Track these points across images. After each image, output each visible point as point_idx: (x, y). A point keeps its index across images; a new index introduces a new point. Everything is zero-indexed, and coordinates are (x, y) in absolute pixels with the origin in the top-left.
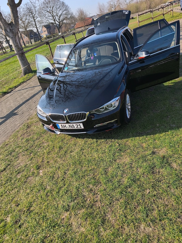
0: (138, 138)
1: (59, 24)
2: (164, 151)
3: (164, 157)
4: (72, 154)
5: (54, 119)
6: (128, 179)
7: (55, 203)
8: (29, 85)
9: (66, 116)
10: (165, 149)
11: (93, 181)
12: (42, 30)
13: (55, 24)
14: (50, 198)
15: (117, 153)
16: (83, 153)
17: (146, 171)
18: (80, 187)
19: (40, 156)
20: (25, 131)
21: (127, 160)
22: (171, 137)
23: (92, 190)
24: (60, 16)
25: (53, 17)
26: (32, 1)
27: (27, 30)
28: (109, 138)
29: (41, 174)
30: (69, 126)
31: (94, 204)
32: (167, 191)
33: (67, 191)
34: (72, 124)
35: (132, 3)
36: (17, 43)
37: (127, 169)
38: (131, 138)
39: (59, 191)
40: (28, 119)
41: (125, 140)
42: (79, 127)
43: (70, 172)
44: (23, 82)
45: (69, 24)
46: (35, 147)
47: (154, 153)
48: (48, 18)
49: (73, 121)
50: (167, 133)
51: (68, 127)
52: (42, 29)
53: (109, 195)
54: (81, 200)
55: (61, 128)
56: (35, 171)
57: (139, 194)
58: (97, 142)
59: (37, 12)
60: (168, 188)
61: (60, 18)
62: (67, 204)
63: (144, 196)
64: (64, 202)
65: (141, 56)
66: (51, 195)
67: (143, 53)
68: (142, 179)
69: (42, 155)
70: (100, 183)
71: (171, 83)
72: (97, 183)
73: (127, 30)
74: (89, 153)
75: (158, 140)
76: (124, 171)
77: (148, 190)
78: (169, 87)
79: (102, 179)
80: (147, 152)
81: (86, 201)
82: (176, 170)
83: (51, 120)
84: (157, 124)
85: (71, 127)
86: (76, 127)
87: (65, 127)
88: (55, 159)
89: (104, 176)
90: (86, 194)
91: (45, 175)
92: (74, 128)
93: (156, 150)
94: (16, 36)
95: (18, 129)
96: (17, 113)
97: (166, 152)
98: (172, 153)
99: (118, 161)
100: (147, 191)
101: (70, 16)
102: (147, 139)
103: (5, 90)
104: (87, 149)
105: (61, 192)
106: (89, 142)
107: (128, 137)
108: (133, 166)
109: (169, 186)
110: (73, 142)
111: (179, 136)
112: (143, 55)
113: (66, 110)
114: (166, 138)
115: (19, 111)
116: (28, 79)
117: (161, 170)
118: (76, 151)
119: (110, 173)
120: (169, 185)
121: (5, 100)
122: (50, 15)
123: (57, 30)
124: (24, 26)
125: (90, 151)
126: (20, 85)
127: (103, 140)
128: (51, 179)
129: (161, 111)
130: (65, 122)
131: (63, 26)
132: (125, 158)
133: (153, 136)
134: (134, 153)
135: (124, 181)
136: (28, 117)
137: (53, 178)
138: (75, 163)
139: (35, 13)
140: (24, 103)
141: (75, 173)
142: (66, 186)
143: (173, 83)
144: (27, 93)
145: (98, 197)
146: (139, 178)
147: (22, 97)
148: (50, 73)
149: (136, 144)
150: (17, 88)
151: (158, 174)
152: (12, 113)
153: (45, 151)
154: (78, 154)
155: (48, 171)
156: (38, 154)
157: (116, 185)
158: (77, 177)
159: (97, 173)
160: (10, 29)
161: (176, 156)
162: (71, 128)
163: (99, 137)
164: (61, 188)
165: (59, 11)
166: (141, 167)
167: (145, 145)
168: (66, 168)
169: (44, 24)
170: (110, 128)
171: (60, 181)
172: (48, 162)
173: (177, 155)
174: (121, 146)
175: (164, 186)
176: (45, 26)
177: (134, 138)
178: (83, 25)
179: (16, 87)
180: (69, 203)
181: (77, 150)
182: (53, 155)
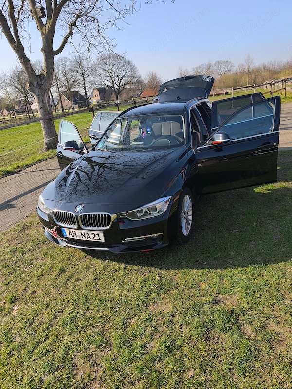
0: (195, 271)
1: (119, 89)
2: (235, 300)
3: (232, 312)
4: (78, 283)
5: (58, 220)
6: (162, 344)
7: (18, 372)
8: (48, 166)
9: (77, 217)
10: (238, 298)
11: (98, 338)
12: (92, 94)
13: (113, 88)
14: (13, 360)
15: (153, 293)
16: (96, 285)
17: (196, 333)
18: (73, 348)
19: (24, 279)
20: (16, 235)
21: (167, 307)
22: (251, 277)
23: (92, 357)
24: (122, 78)
25: (112, 78)
26: (79, 51)
27: (72, 90)
28: (147, 265)
29: (15, 313)
30: (82, 234)
31: (87, 385)
32: (225, 379)
33: (48, 351)
34: (86, 232)
35: (229, 73)
36: (45, 104)
37: (164, 324)
38: (183, 270)
39: (33, 350)
40: (28, 217)
41: (172, 272)
42: (97, 237)
43: (65, 316)
44: (41, 161)
45: (134, 90)
46: (21, 264)
47: (215, 301)
48: (105, 78)
49: (88, 226)
50: (245, 269)
51: (80, 237)
52: (93, 92)
53: (119, 371)
54: (67, 374)
55: (68, 236)
56: (6, 306)
57: (174, 376)
58: (125, 268)
59: (90, 69)
60: (229, 373)
61: (121, 80)
62: (40, 377)
63: (181, 383)
64: (35, 372)
65: (217, 140)
66: (17, 355)
67: (220, 136)
68: (186, 348)
69: (28, 278)
70: (111, 344)
71: (266, 190)
72: (105, 343)
73: (205, 103)
74: (107, 286)
75: (228, 280)
76: (158, 328)
77: (192, 371)
78: (261, 195)
79: (115, 339)
80: (204, 298)
81: (74, 376)
82: (249, 339)
83: (55, 220)
84: (232, 252)
85: (85, 237)
86: (92, 237)
87: (75, 235)
88: (46, 289)
89: (120, 332)
90: (79, 362)
91: (20, 316)
92: (89, 239)
93: (221, 296)
94: (44, 94)
95: (7, 230)
96: (15, 205)
97: (237, 302)
98: (246, 306)
99: (151, 308)
100: (190, 373)
101: (136, 80)
102: (209, 275)
103: (9, 169)
104: (106, 279)
105: (36, 352)
106: (112, 268)
107: (179, 267)
108: (175, 320)
109: (230, 369)
110: (85, 264)
111: (265, 278)
112: (219, 139)
113: (81, 207)
114: (243, 278)
115: (19, 203)
116: (51, 156)
117: (223, 336)
118: (86, 280)
119: (133, 327)
120: (231, 367)
121: (5, 183)
122: (108, 74)
123: (114, 95)
124: (67, 85)
125: (109, 282)
126: (36, 163)
127: (136, 267)
128: (27, 325)
129: (242, 232)
130: (76, 227)
131: (123, 92)
132: (164, 304)
133: (220, 271)
134: (183, 296)
135: (152, 348)
136: (28, 214)
137: (31, 324)
138: (76, 302)
139: (86, 70)
140: (30, 191)
141: (72, 319)
142: (49, 341)
143: (269, 190)
144: (41, 177)
145: (99, 371)
146: (180, 346)
147: (31, 182)
148: (76, 150)
149: (190, 281)
150: (29, 168)
151: (216, 342)
152: (8, 204)
153: (36, 272)
154: (87, 286)
155: (27, 309)
156: (23, 275)
157: (136, 352)
158: (73, 326)
159: (111, 324)
160: (38, 83)
161: (254, 312)
162: (84, 239)
163: (132, 260)
164: (39, 343)
165: (121, 71)
166: (188, 324)
167: (203, 285)
168: (59, 308)
169: (97, 85)
170: (150, 247)
171: (41, 329)
172: (34, 293)
173: (256, 312)
174: (163, 281)
175: (223, 368)
176: (98, 89)
177: (188, 270)
178: (154, 94)
179: (28, 166)
180: (43, 376)
181: (89, 277)
182: (46, 281)
